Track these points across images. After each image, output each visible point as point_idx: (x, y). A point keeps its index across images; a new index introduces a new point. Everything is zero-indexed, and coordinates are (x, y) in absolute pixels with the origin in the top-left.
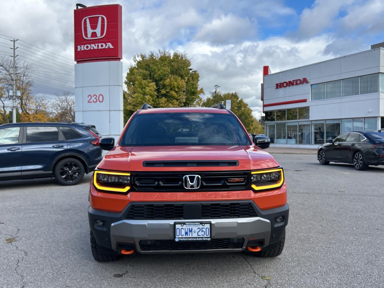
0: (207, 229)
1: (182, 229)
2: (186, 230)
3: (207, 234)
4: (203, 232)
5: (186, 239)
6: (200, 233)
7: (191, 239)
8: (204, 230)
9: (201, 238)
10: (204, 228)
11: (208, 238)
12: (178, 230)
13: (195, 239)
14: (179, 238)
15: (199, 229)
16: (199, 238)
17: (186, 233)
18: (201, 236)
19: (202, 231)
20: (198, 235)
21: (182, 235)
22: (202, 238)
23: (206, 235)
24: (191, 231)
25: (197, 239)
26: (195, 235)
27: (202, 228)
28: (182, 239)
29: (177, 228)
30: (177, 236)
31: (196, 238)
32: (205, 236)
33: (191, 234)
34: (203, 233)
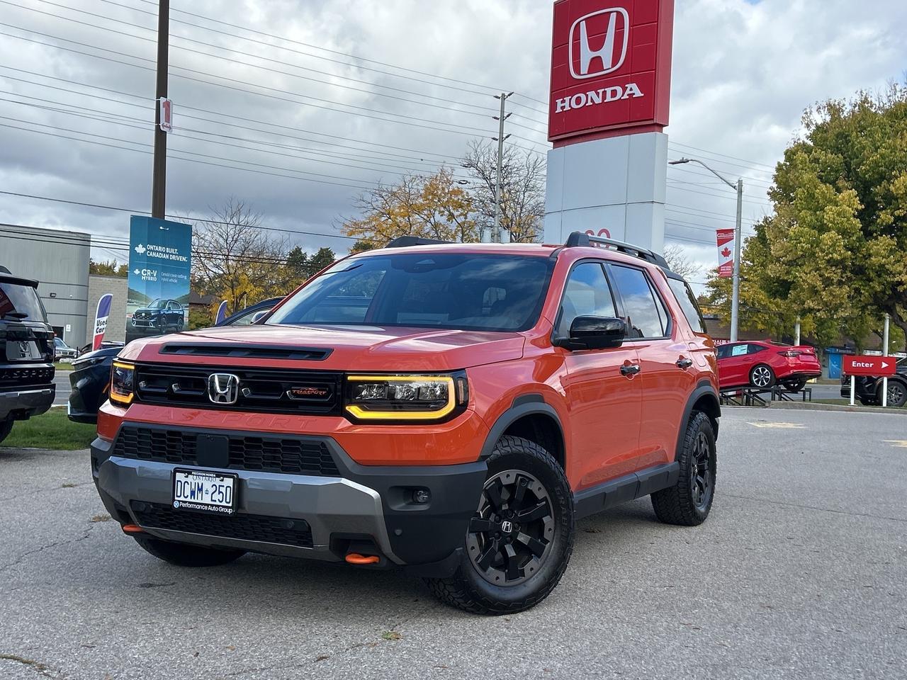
0: (228, 489)
1: (186, 484)
2: (193, 487)
3: (228, 501)
4: (221, 494)
5: (191, 506)
6: (217, 497)
7: (199, 507)
8: (223, 489)
9: (216, 506)
10: (223, 486)
11: (228, 507)
12: (179, 483)
13: (206, 507)
14: (179, 501)
15: (214, 487)
16: (212, 505)
17: (193, 493)
18: (218, 503)
19: (220, 492)
20: (212, 500)
21: (186, 495)
22: (218, 506)
23: (227, 503)
24: (200, 490)
25: (210, 508)
26: (207, 500)
27: (220, 486)
28: (184, 505)
29: (178, 481)
30: (177, 496)
31: (208, 505)
32: (224, 503)
33: (200, 495)
34: (220, 497)
